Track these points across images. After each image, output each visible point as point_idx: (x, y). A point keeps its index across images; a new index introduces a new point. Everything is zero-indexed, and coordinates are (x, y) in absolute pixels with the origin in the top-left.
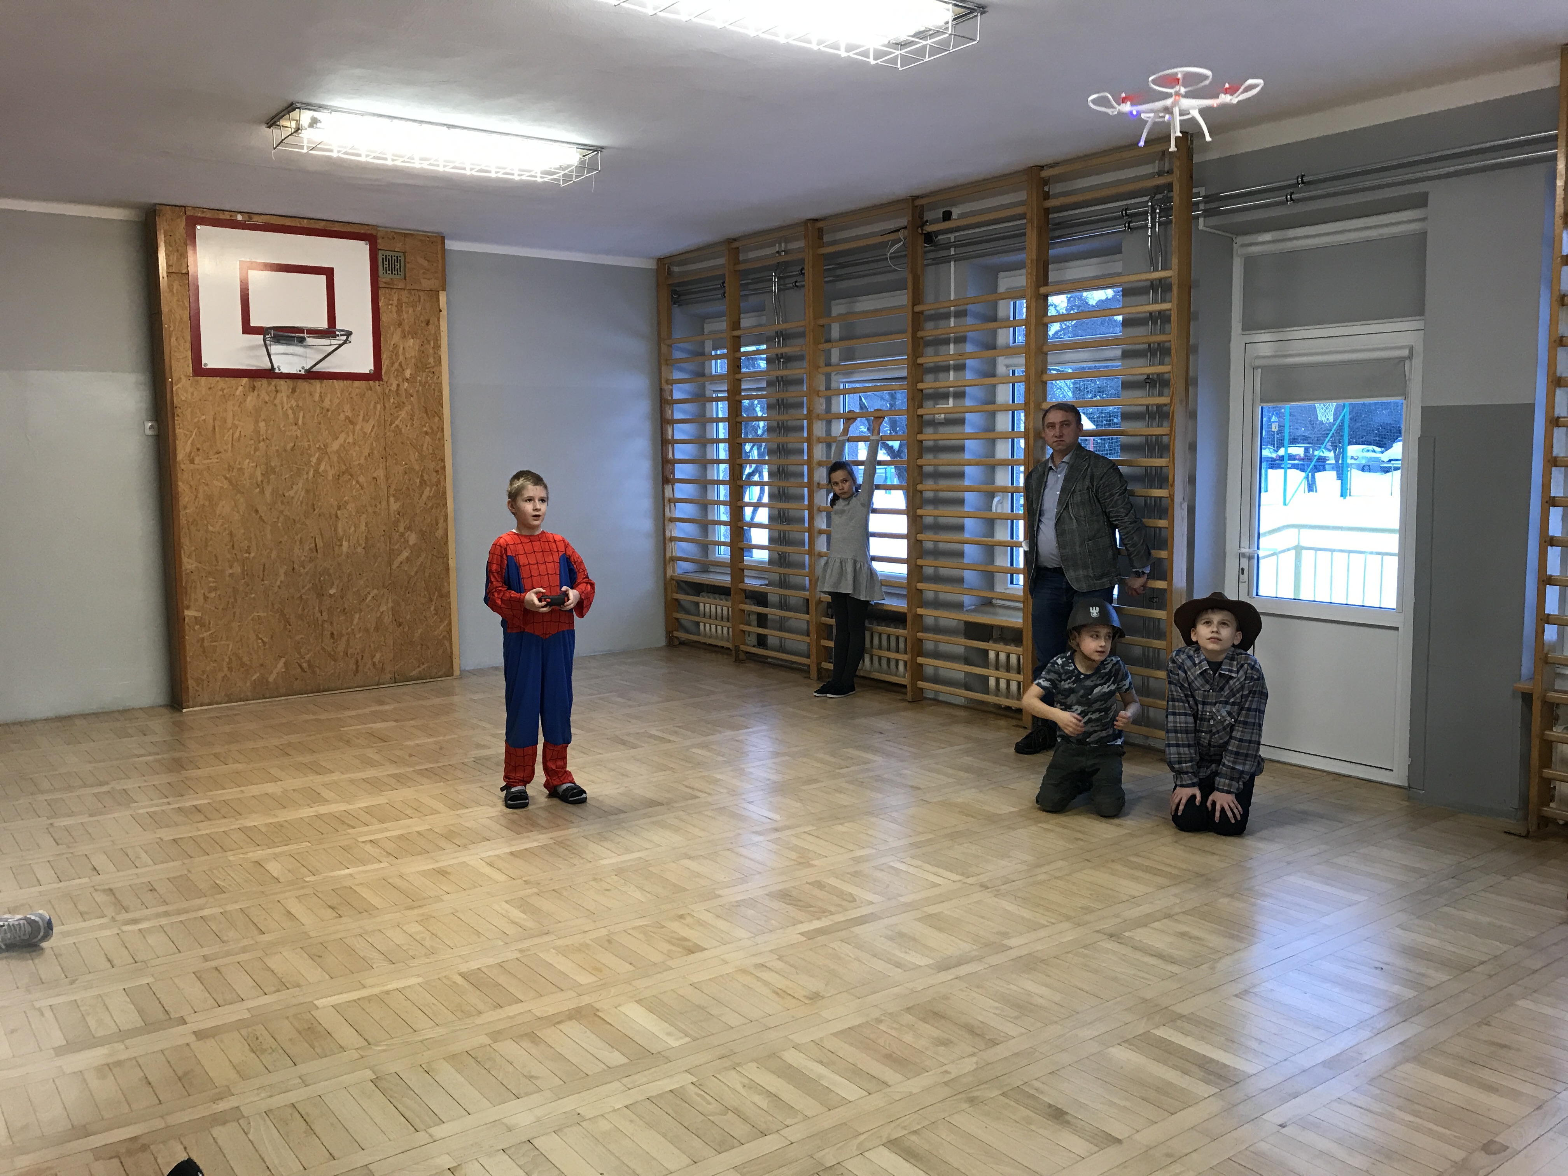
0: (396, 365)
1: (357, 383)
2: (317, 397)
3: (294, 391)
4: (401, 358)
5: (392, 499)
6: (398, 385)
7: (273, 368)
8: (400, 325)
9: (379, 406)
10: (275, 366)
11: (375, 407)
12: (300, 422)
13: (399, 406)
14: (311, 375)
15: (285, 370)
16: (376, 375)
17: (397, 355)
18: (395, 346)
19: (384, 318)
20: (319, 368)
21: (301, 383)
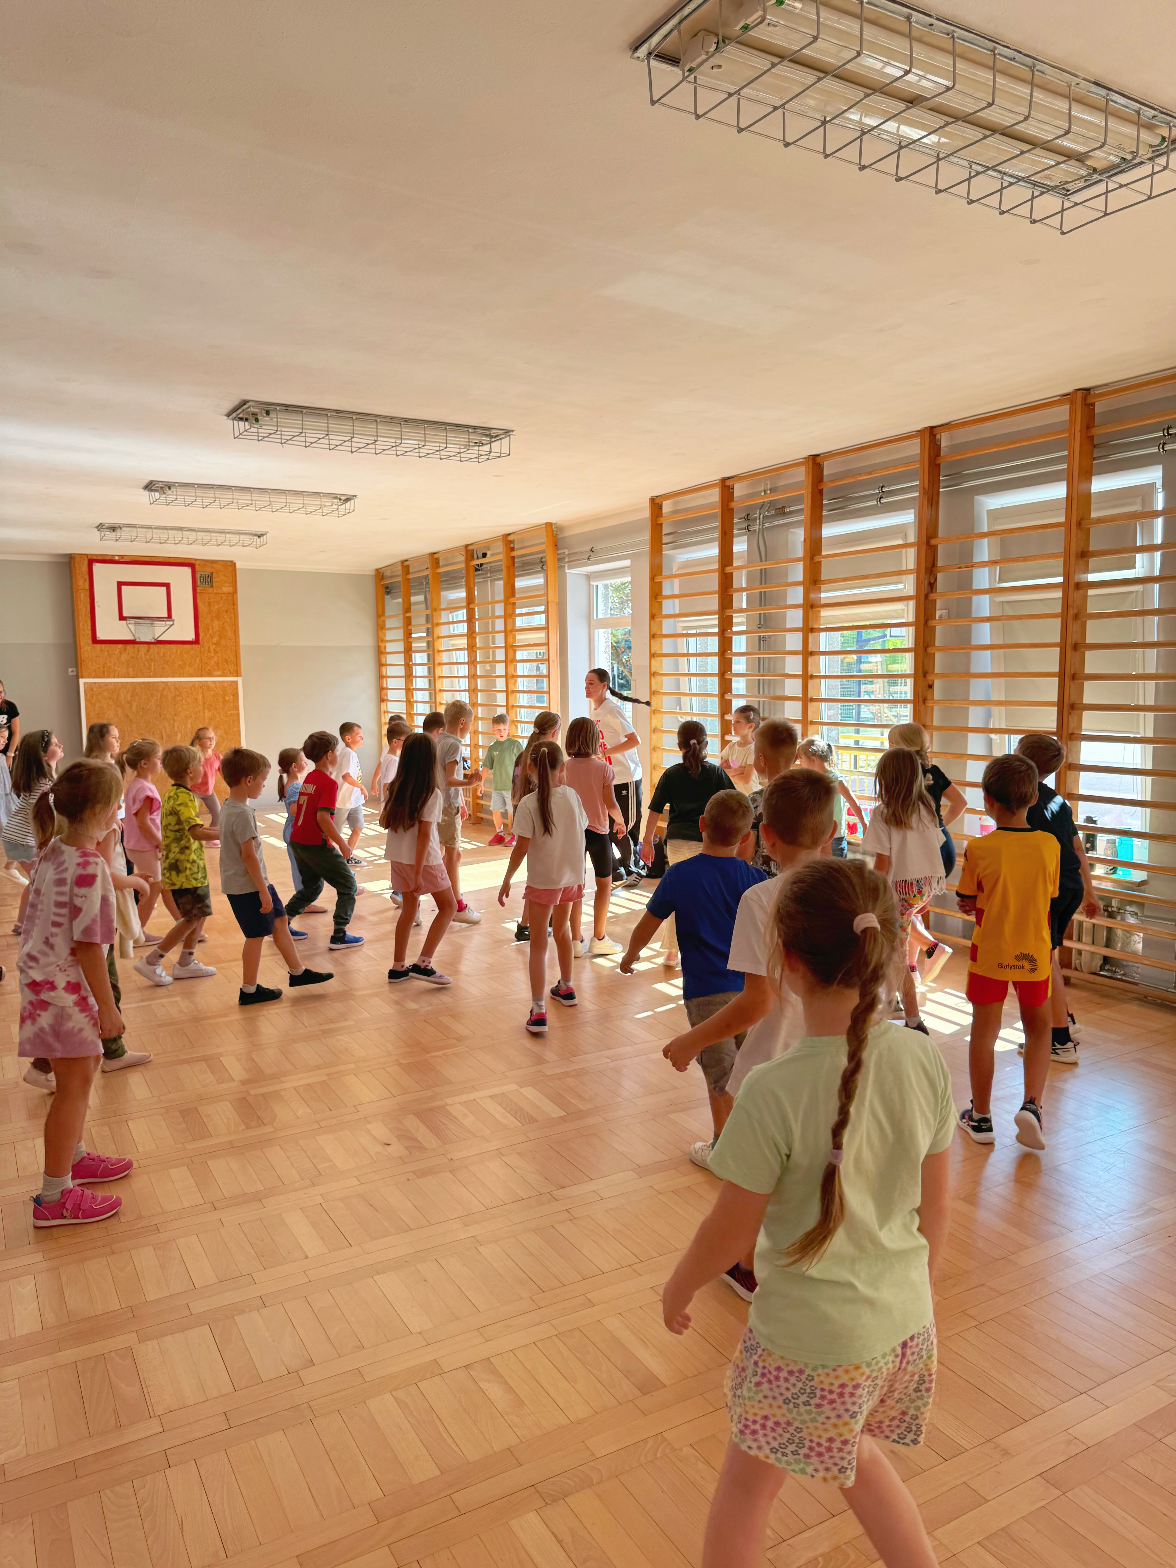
0: (208, 636)
1: (184, 646)
2: (161, 654)
3: (148, 651)
4: (211, 631)
5: (206, 711)
6: (209, 647)
7: (135, 639)
8: (210, 614)
9: (198, 659)
10: (137, 638)
11: (196, 659)
12: (152, 668)
13: (211, 658)
14: (157, 642)
15: (142, 640)
16: (196, 641)
17: (208, 630)
18: (207, 626)
19: (201, 613)
20: (162, 638)
21: (152, 646)
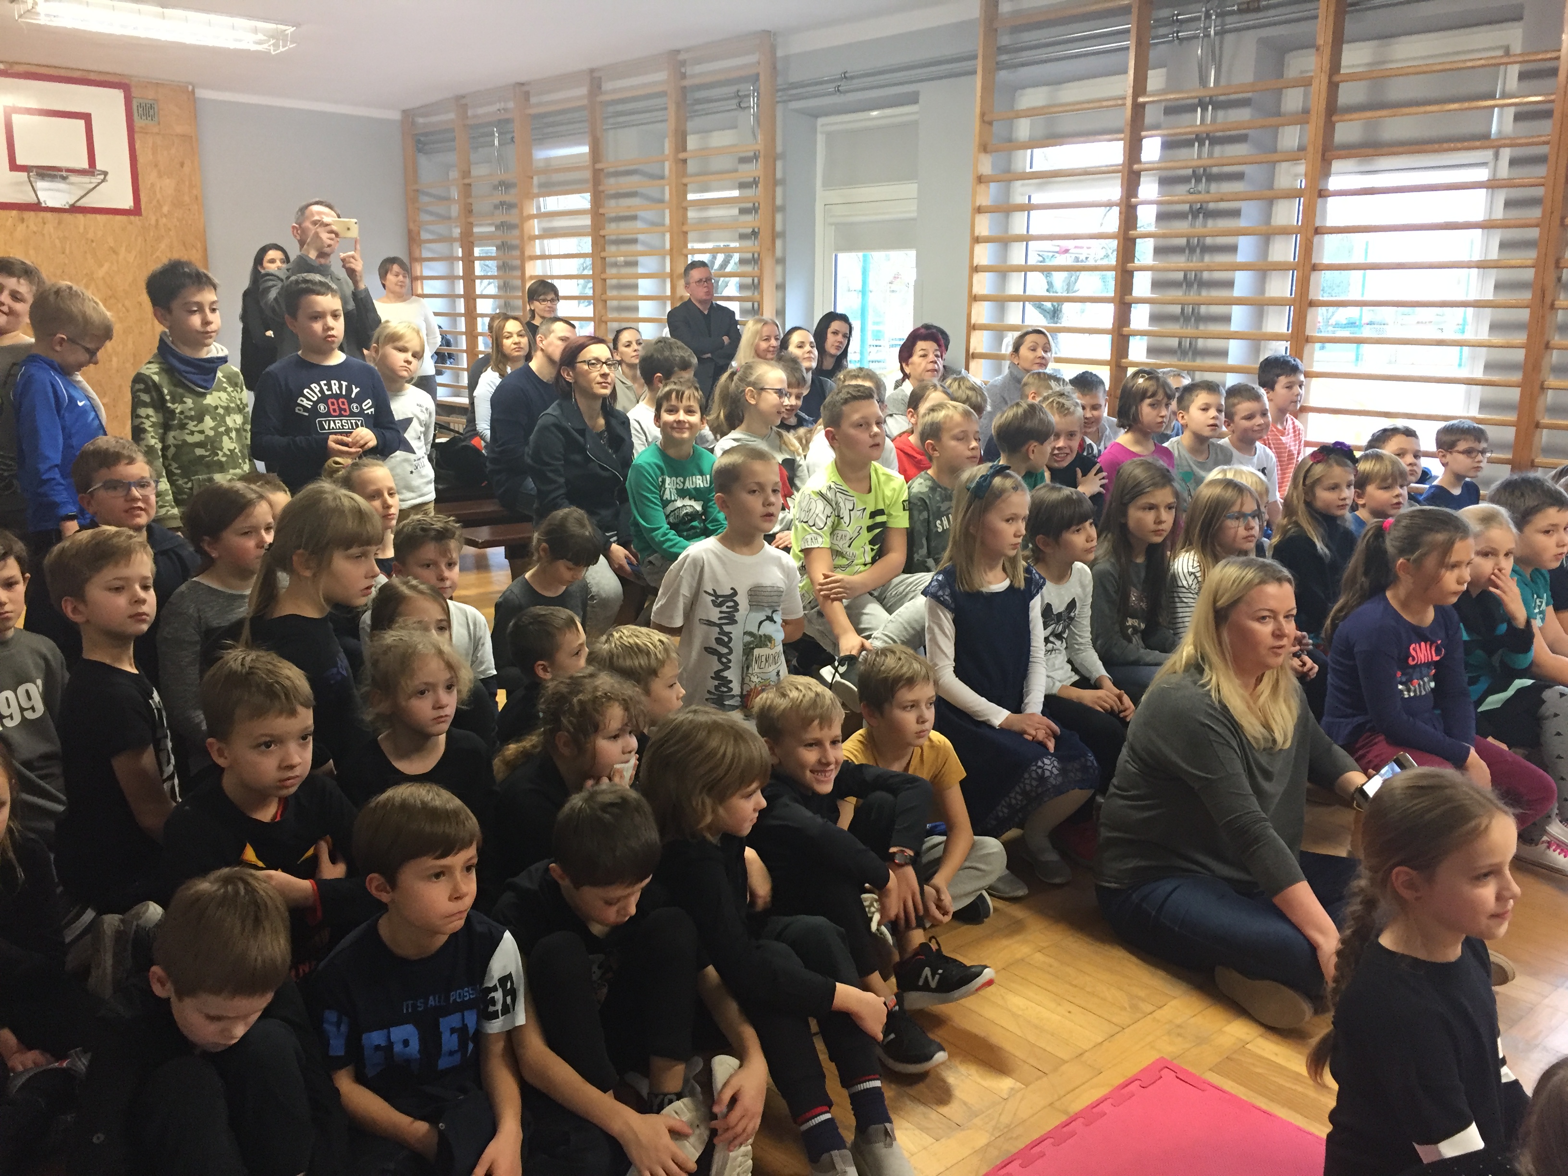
0: (155, 202)
1: (118, 218)
2: (81, 230)
3: (59, 223)
4: (158, 195)
6: (157, 221)
7: (39, 203)
8: (156, 166)
9: (140, 239)
10: (42, 200)
11: (136, 240)
12: (67, 251)
13: (159, 239)
14: (74, 209)
15: (50, 204)
16: (136, 210)
17: (155, 193)
18: (153, 185)
19: (141, 160)
20: (83, 203)
21: (66, 216)
